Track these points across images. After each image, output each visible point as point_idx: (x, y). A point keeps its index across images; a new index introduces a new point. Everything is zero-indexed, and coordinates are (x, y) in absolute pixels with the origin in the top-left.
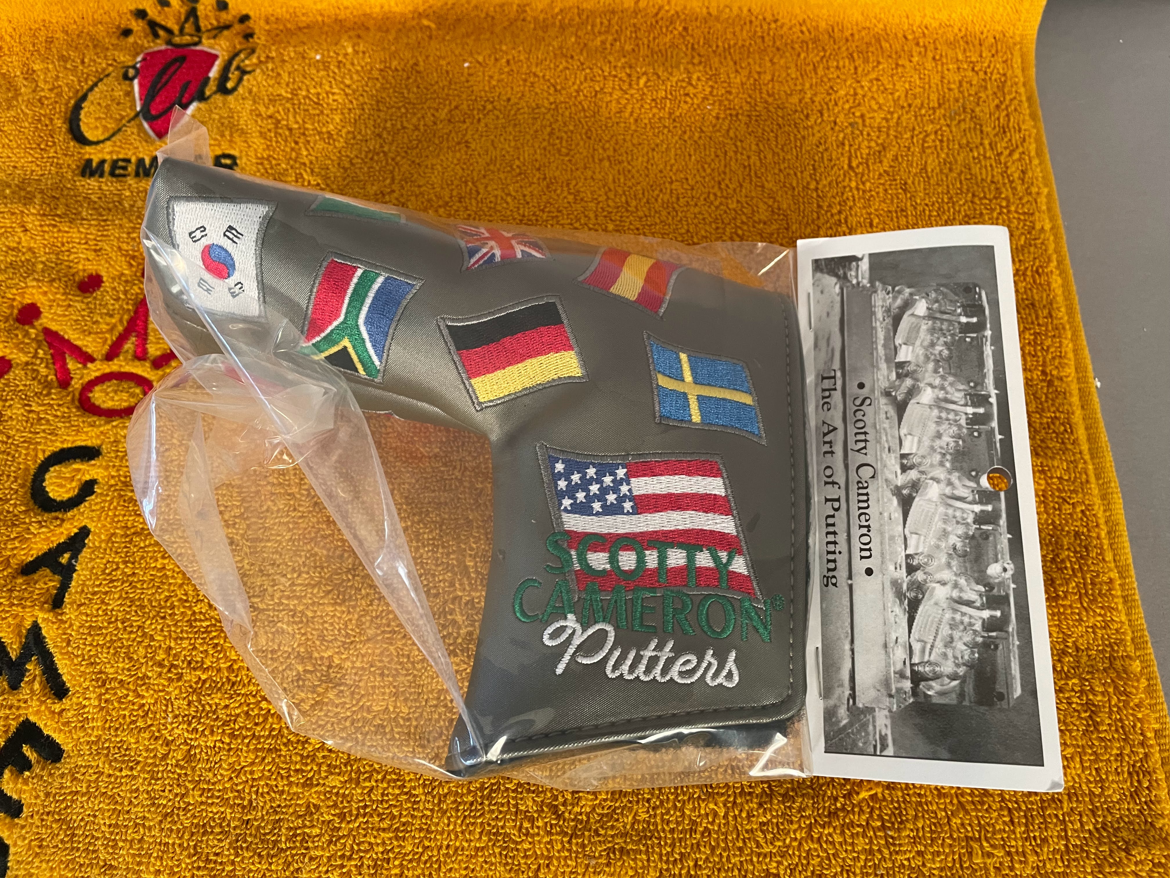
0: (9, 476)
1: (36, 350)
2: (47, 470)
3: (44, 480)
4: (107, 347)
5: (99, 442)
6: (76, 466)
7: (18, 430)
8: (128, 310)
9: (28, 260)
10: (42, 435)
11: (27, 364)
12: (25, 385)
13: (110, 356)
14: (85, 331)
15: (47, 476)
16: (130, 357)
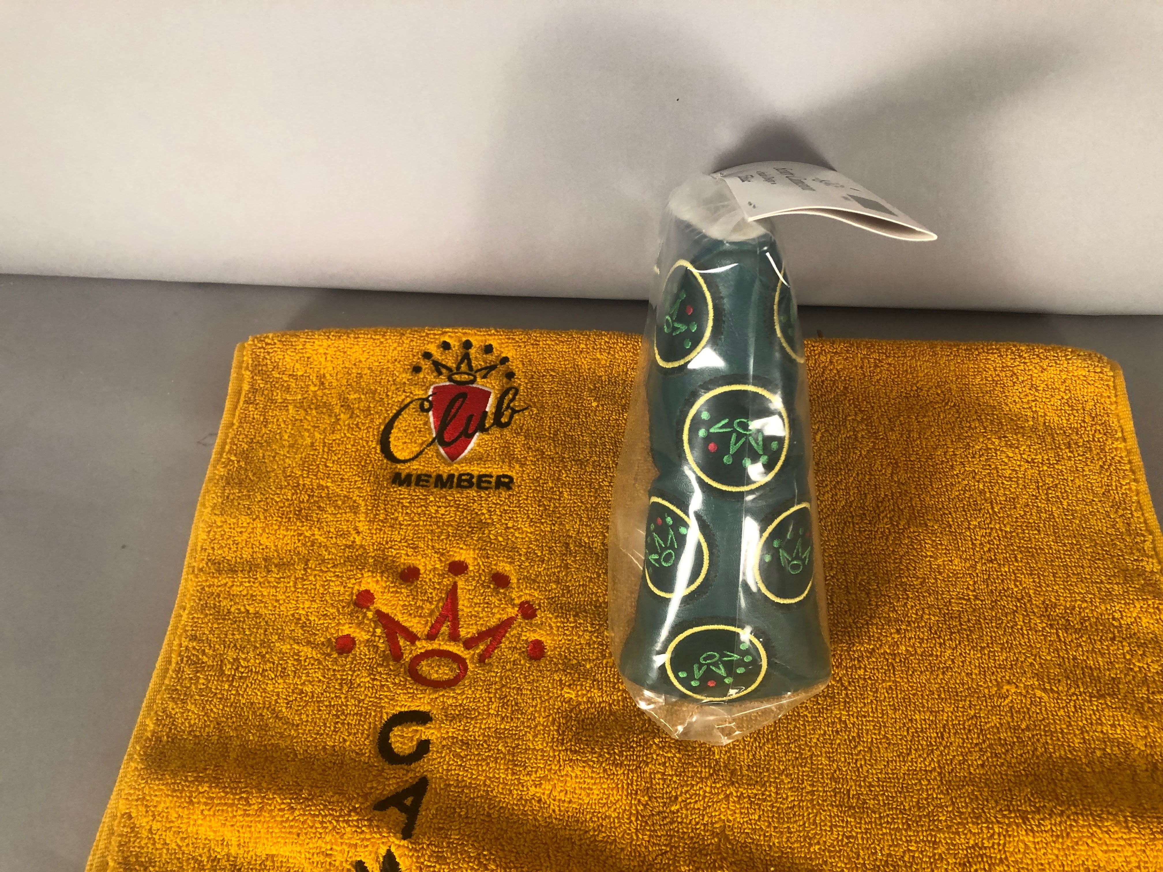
0: (362, 734)
1: (374, 629)
2: (392, 730)
3: (388, 738)
4: (428, 628)
5: (429, 708)
6: (415, 728)
7: (366, 695)
8: (441, 598)
9: (361, 555)
10: (386, 700)
11: (368, 641)
12: (369, 659)
13: (431, 637)
14: (411, 614)
15: (391, 735)
16: (446, 638)
